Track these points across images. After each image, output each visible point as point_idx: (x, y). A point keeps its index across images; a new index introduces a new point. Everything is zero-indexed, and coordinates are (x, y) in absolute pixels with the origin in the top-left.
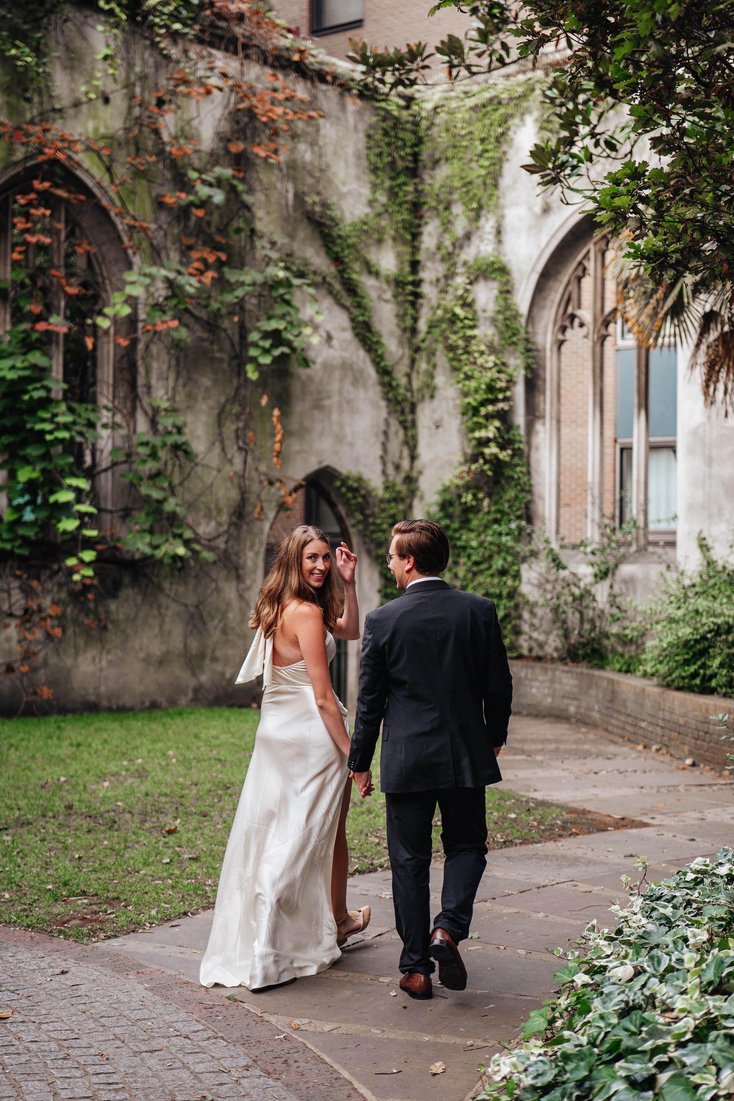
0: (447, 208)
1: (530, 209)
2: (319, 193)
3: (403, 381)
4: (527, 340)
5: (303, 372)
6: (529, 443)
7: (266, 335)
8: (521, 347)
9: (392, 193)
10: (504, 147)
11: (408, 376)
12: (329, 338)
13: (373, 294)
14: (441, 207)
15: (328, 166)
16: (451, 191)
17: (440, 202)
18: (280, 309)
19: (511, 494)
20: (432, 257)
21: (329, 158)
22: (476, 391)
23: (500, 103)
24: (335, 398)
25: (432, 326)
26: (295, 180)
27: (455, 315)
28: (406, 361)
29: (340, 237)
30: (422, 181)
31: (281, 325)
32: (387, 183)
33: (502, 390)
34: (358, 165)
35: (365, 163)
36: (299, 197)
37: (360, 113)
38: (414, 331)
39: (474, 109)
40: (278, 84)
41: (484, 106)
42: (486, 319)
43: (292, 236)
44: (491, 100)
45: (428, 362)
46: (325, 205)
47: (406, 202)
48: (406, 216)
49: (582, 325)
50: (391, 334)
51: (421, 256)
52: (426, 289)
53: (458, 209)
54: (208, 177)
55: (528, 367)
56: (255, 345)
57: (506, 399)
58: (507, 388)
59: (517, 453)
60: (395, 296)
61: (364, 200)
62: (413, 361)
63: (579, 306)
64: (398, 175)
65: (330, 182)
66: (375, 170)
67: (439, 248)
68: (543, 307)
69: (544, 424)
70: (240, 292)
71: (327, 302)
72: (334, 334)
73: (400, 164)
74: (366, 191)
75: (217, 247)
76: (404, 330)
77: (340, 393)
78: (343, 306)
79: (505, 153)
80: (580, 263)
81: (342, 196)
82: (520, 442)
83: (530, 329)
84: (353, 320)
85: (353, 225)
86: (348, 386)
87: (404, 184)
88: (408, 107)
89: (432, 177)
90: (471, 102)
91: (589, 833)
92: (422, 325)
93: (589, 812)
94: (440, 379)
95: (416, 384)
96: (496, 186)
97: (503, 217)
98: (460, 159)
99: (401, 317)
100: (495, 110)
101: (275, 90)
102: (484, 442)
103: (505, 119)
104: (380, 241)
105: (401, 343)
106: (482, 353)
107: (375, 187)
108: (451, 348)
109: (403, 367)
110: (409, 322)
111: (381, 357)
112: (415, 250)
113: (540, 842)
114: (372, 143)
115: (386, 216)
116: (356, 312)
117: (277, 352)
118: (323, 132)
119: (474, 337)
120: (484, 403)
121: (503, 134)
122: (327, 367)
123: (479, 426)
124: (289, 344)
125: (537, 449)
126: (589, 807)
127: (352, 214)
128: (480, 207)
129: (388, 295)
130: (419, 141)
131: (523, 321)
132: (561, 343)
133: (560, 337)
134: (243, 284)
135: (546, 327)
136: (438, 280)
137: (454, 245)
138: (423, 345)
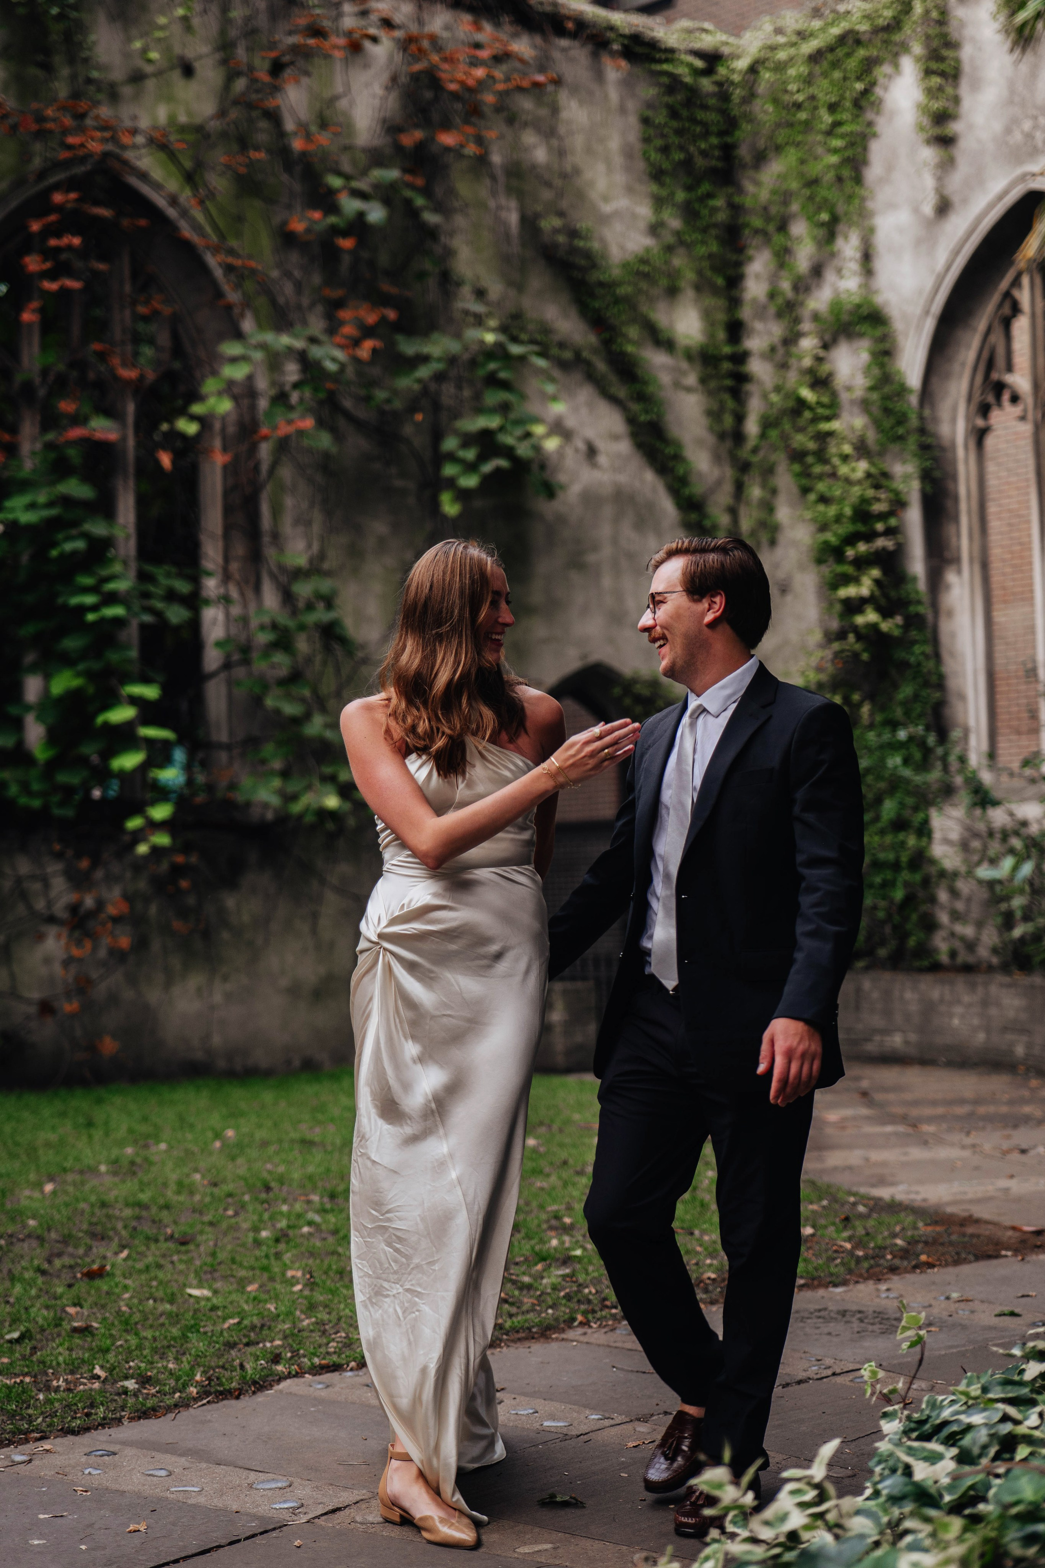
0: (783, 227)
1: (916, 210)
2: (561, 214)
3: (724, 520)
4: (922, 431)
5: (547, 508)
6: (935, 605)
7: (468, 440)
8: (912, 443)
9: (690, 212)
10: (869, 115)
11: (733, 511)
12: (591, 452)
13: (665, 379)
14: (771, 228)
15: (577, 171)
16: (786, 197)
17: (768, 219)
18: (493, 397)
19: (906, 691)
20: (761, 313)
21: (577, 157)
22: (838, 519)
23: (858, 42)
24: (607, 551)
25: (767, 424)
26: (520, 194)
27: (800, 401)
28: (728, 488)
29: (601, 284)
30: (740, 190)
31: (493, 422)
32: (681, 196)
33: (883, 516)
34: (628, 169)
35: (641, 165)
36: (529, 223)
37: (627, 84)
38: (738, 437)
39: (815, 58)
40: (480, 37)
41: (831, 49)
42: (852, 402)
43: (520, 287)
44: (842, 39)
45: (764, 486)
46: (574, 234)
47: (715, 225)
48: (714, 247)
49: (1015, 399)
50: (700, 442)
51: (746, 313)
52: (758, 367)
53: (799, 229)
54: (362, 185)
55: (926, 476)
56: (451, 457)
57: (890, 532)
58: (891, 513)
59: (914, 622)
60: (703, 381)
61: (642, 225)
62: (739, 488)
63: (1010, 368)
64: (698, 182)
65: (581, 196)
66: (657, 175)
67: (772, 295)
68: (947, 376)
69: (959, 572)
70: (424, 372)
71: (585, 393)
72: (601, 445)
73: (700, 162)
74: (645, 211)
75: (383, 300)
76: (722, 436)
77: (615, 541)
78: (614, 400)
79: (870, 124)
80: (1007, 295)
81: (605, 220)
82: (919, 602)
83: (927, 412)
84: (631, 421)
85: (625, 265)
86: (627, 531)
87: (710, 196)
88: (709, 71)
89: (757, 183)
90: (809, 47)
91: (957, 1262)
92: (752, 427)
93: (977, 1221)
94: (783, 513)
95: (746, 525)
96: (858, 180)
97: (872, 230)
98: (798, 145)
99: (714, 415)
100: (851, 54)
101: (478, 46)
102: (853, 607)
103: (869, 65)
104: (673, 292)
105: (717, 458)
106: (845, 458)
107: (659, 202)
108: (798, 456)
109: (723, 497)
110: (728, 421)
111: (684, 481)
112: (735, 302)
114: (651, 131)
115: (681, 251)
116: (635, 407)
117: (488, 468)
118: (564, 115)
119: (830, 434)
120: (851, 540)
121: (866, 92)
122: (590, 499)
123: (846, 580)
124: (508, 452)
125: (950, 614)
126: (980, 1212)
127: (622, 248)
128: (835, 220)
129: (691, 379)
130: (731, 124)
131: (914, 400)
132: (980, 435)
133: (980, 423)
134: (428, 359)
135: (955, 409)
136: (773, 349)
137: (796, 288)
138: (755, 459)
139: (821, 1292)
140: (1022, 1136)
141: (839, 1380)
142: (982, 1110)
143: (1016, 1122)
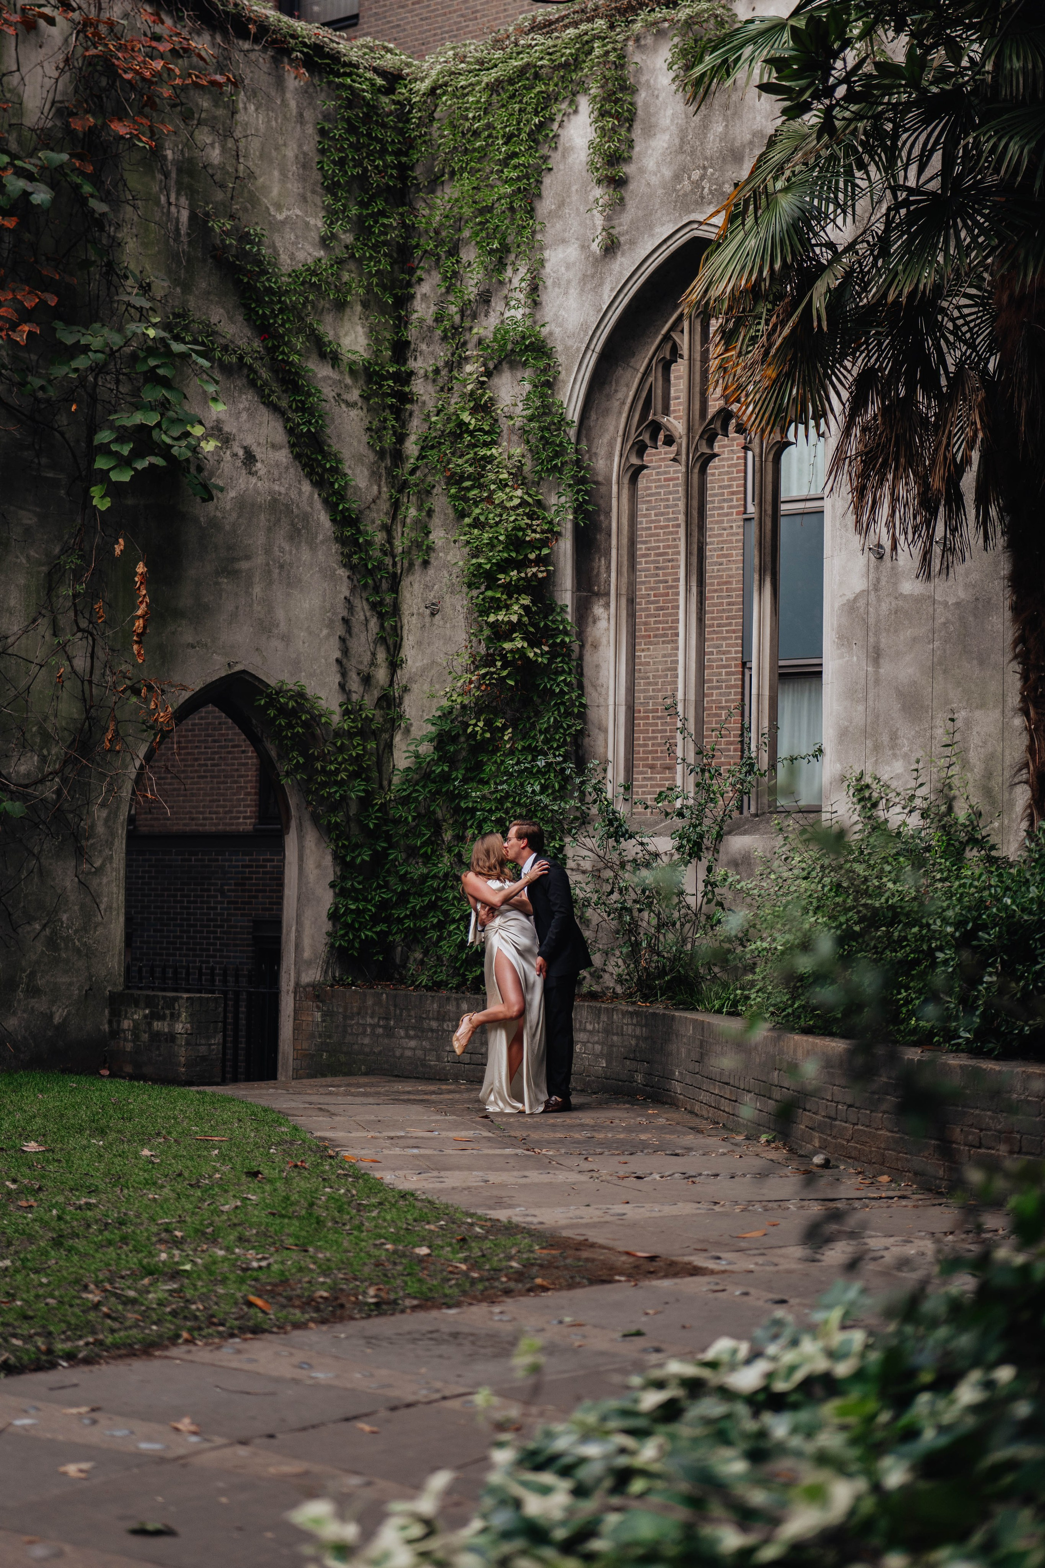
0: (454, 251)
1: (584, 247)
2: (232, 217)
3: (380, 537)
4: (578, 463)
5: (203, 511)
6: (581, 636)
7: (123, 435)
8: (569, 476)
9: (362, 228)
10: (544, 150)
11: (388, 530)
12: (250, 458)
13: (328, 392)
14: (442, 251)
15: (252, 175)
16: (459, 223)
17: (440, 243)
18: (151, 394)
19: (548, 719)
21: (252, 162)
22: (491, 545)
23: (537, 76)
24: (260, 560)
25: (426, 446)
26: (192, 194)
27: (461, 424)
28: (384, 506)
29: (269, 291)
30: (413, 210)
31: (152, 419)
32: (354, 211)
33: (534, 545)
34: (303, 179)
35: (317, 176)
36: (199, 222)
37: (305, 93)
38: (398, 456)
39: (494, 88)
40: (158, 29)
41: (511, 81)
42: (512, 430)
43: (187, 288)
44: (522, 71)
45: (421, 506)
46: (245, 238)
47: (385, 243)
48: (384, 265)
49: (669, 441)
50: (360, 459)
51: (412, 334)
52: (420, 387)
53: (469, 254)
54: (27, 165)
55: (578, 509)
56: (105, 450)
57: (542, 561)
58: (544, 543)
59: (560, 651)
60: (365, 398)
61: (314, 236)
62: (396, 505)
63: (666, 411)
64: (372, 199)
65: (254, 200)
66: (331, 188)
67: (438, 319)
68: (606, 412)
69: (607, 606)
70: (82, 362)
71: (248, 399)
72: (258, 452)
73: (375, 179)
74: (317, 222)
75: (44, 284)
76: (381, 454)
77: (268, 551)
78: (275, 408)
79: (545, 159)
80: (667, 337)
81: (278, 227)
82: (566, 633)
83: (584, 446)
84: (290, 432)
85: (294, 274)
86: (281, 540)
87: (382, 213)
88: (390, 90)
89: (431, 208)
90: (491, 76)
91: (571, 1286)
92: (411, 448)
93: (593, 1245)
94: (438, 536)
95: (399, 545)
96: (531, 212)
97: (542, 262)
98: (473, 172)
99: (374, 432)
100: (529, 88)
101: (157, 38)
102: (500, 633)
103: (547, 100)
104: (341, 306)
105: (375, 475)
106: (502, 485)
107: (332, 215)
108: (456, 479)
109: (379, 515)
110: (389, 439)
111: (341, 495)
112: (402, 322)
113: (458, 1305)
114: (327, 144)
115: (352, 266)
116: (297, 418)
117: (141, 465)
118: (241, 117)
119: (490, 459)
120: (504, 566)
121: (541, 126)
122: (243, 505)
123: (497, 605)
124: (165, 451)
125: (595, 647)
126: (595, 1236)
127: (292, 257)
128: (505, 249)
129: (354, 395)
130: (410, 144)
131: (572, 432)
132: (635, 473)
133: (635, 460)
134: (86, 349)
135: (611, 444)
136: (437, 371)
137: (462, 312)
138: (413, 479)
139: (434, 1313)
140: (638, 1163)
141: (448, 1404)
142: (600, 1136)
143: (634, 1149)
